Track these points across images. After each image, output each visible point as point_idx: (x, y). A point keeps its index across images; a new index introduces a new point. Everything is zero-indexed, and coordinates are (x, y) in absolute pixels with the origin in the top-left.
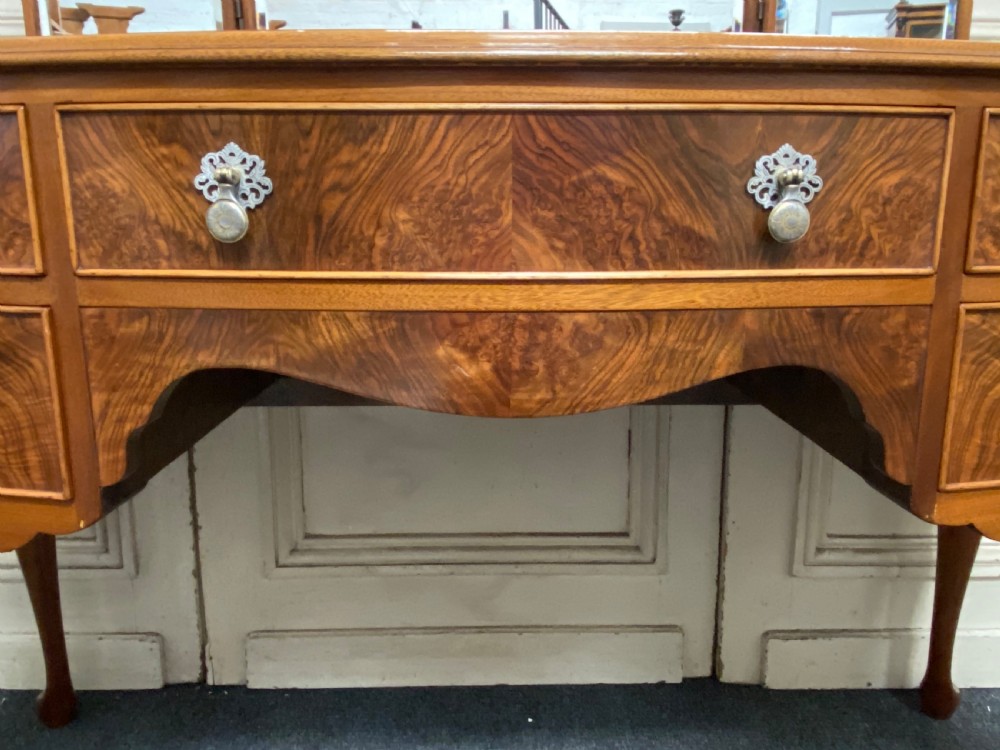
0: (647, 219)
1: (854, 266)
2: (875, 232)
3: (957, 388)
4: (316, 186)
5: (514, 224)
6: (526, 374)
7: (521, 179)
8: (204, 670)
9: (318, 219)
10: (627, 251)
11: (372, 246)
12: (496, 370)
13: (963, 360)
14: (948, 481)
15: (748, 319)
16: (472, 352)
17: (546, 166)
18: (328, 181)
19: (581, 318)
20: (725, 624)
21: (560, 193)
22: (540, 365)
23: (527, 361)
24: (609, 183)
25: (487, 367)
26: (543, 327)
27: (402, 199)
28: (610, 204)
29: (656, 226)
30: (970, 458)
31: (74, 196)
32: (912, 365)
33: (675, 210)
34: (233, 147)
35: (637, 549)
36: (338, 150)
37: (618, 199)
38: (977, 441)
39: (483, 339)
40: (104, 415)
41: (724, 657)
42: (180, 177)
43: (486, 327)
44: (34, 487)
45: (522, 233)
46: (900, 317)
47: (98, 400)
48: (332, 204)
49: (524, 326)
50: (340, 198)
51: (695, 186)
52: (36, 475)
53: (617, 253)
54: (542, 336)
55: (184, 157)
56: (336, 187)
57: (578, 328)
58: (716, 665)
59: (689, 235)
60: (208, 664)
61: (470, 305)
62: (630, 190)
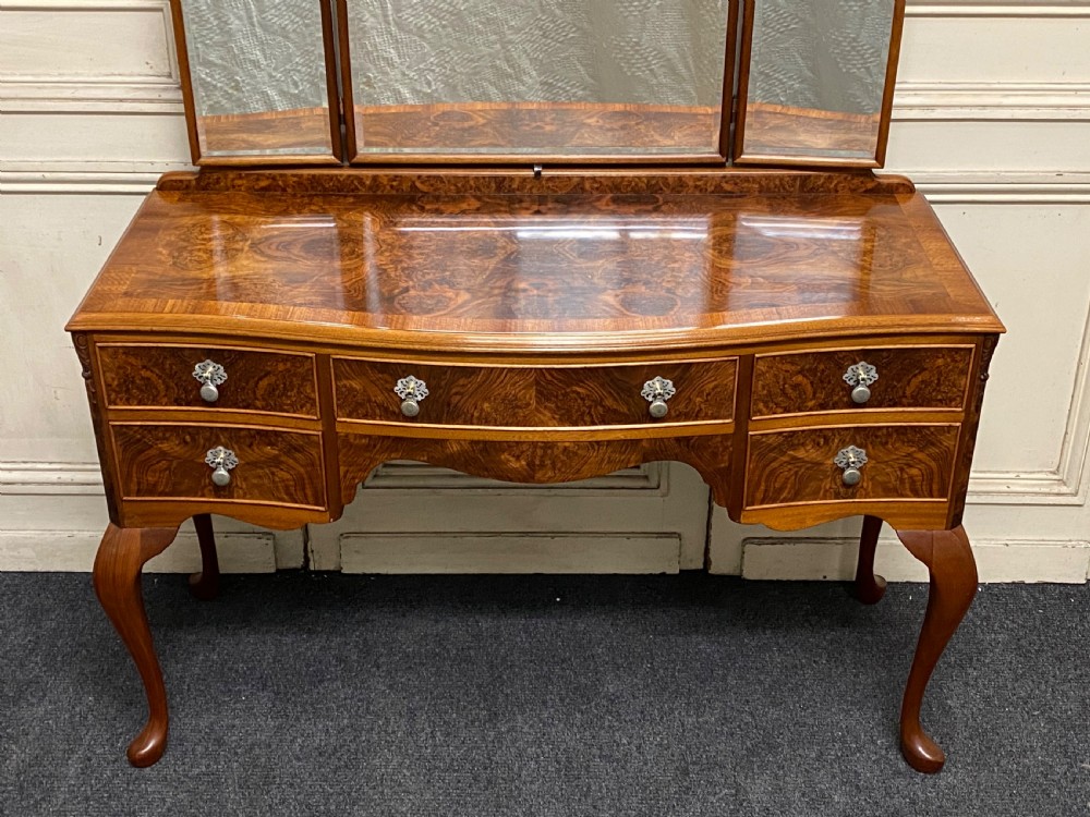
0: (596, 407)
1: (694, 420)
2: (703, 406)
3: (749, 466)
4: (448, 393)
5: (537, 409)
6: (542, 465)
7: (538, 392)
8: (307, 560)
9: (449, 405)
10: (587, 418)
11: (472, 416)
12: (528, 464)
13: (751, 455)
14: (747, 505)
15: (644, 444)
16: (518, 458)
17: (550, 387)
18: (454, 391)
19: (567, 444)
20: (712, 533)
21: (557, 397)
22: (548, 462)
23: (542, 461)
24: (578, 393)
25: (524, 463)
26: (549, 448)
27: (486, 399)
28: (579, 401)
29: (600, 409)
30: (759, 495)
31: (337, 390)
32: (726, 458)
33: (609, 402)
34: (413, 377)
35: (646, 478)
36: (458, 379)
37: (583, 399)
38: (763, 488)
39: (523, 452)
40: (345, 476)
41: (712, 556)
42: (388, 386)
43: (525, 447)
44: (308, 503)
45: (540, 412)
46: (719, 439)
47: (342, 469)
48: (455, 399)
49: (541, 448)
50: (458, 397)
51: (618, 394)
52: (311, 499)
53: (583, 420)
54: (549, 451)
55: (389, 379)
56: (456, 394)
57: (565, 448)
58: (707, 562)
59: (615, 411)
60: (310, 555)
61: (516, 439)
62: (588, 395)
